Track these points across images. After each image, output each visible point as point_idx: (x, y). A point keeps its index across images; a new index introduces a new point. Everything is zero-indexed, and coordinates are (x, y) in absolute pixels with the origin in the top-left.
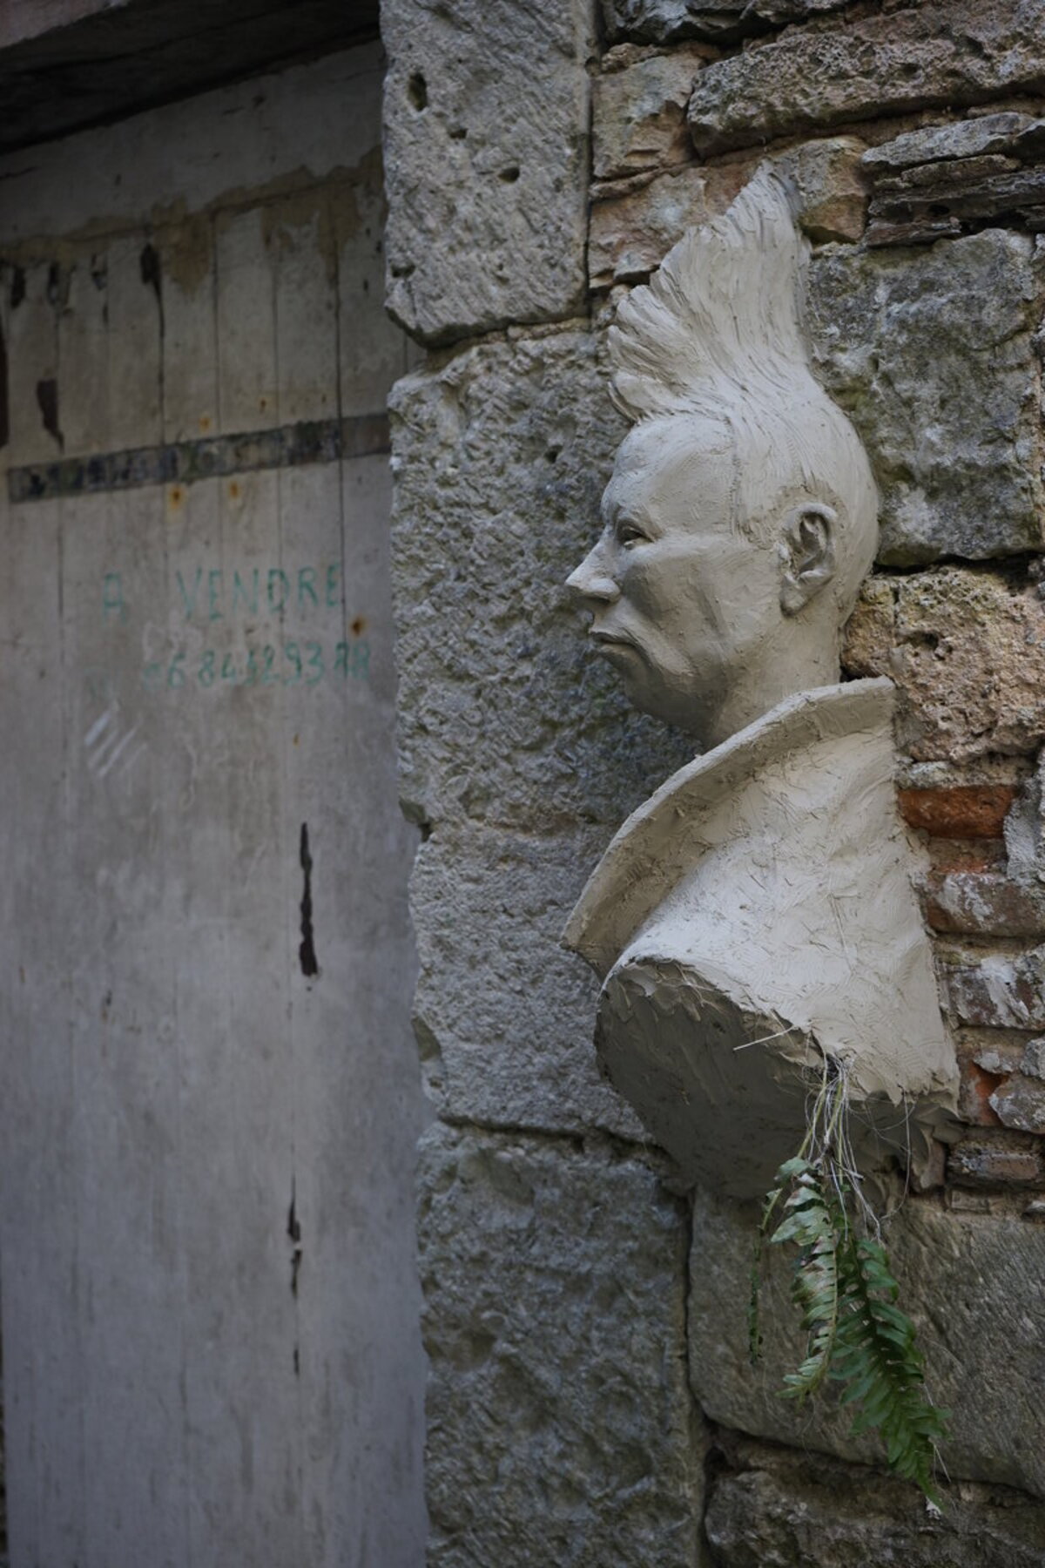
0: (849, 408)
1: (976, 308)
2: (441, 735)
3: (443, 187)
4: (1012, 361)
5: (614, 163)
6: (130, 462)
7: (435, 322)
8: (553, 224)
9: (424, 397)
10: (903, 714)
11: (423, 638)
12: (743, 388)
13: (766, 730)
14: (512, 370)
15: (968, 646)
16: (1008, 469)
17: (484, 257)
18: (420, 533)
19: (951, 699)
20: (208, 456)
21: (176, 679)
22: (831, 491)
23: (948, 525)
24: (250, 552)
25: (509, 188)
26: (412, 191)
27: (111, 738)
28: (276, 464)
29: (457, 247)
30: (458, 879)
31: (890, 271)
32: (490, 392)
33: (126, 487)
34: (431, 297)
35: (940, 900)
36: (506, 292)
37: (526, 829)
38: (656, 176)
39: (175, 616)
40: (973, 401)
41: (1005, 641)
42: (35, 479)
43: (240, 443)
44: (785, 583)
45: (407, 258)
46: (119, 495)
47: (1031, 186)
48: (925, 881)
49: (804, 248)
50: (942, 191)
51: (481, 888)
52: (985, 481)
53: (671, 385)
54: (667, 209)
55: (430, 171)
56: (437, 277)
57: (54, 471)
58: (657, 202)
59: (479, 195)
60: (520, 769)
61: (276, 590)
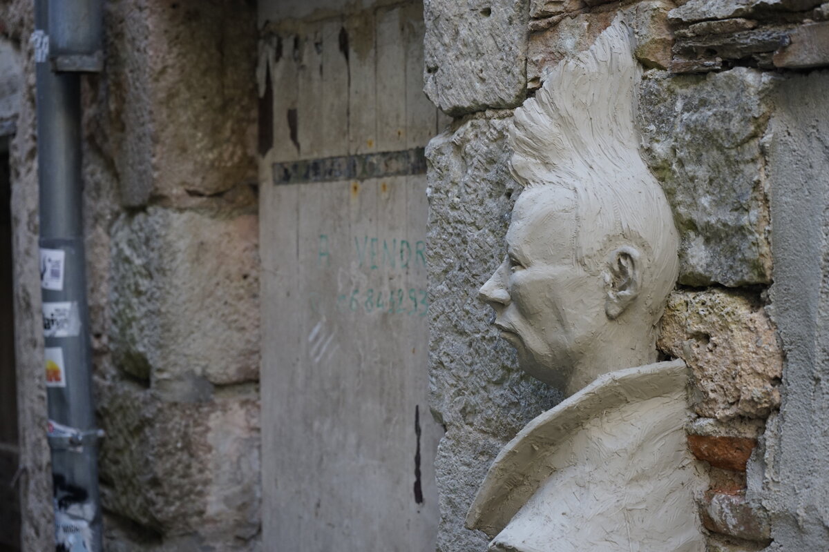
0: (662, 180)
1: (727, 120)
2: (451, 369)
3: (452, 18)
4: (748, 157)
5: (539, 8)
6: (332, 165)
7: (448, 104)
8: (508, 45)
9: (443, 151)
10: (691, 385)
11: (442, 306)
12: (591, 167)
13: (585, 398)
14: (487, 138)
15: (724, 345)
16: (744, 228)
17: (473, 63)
18: (440, 238)
19: (716, 378)
20: (372, 164)
21: (354, 305)
22: (641, 237)
23: (715, 262)
24: (392, 228)
25: (486, 20)
26: (437, 18)
27: (321, 340)
28: (405, 173)
29: (460, 56)
30: (459, 463)
31: (684, 91)
32: (476, 151)
33: (330, 180)
34: (446, 87)
35: (709, 511)
36: (484, 88)
37: (495, 435)
38: (563, 18)
39: (354, 265)
40: (727, 181)
41: (744, 343)
42: (286, 171)
43: (387, 158)
44: (608, 298)
45: (434, 61)
46: (327, 185)
47: (759, 41)
48: (702, 497)
49: (638, 71)
50: (711, 40)
51: (471, 470)
52: (733, 236)
53: (546, 164)
54: (567, 39)
55: (446, 7)
56: (449, 75)
57: (295, 166)
58: (562, 35)
59: (470, 24)
60: (491, 396)
61: (404, 253)
